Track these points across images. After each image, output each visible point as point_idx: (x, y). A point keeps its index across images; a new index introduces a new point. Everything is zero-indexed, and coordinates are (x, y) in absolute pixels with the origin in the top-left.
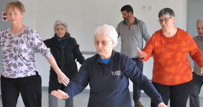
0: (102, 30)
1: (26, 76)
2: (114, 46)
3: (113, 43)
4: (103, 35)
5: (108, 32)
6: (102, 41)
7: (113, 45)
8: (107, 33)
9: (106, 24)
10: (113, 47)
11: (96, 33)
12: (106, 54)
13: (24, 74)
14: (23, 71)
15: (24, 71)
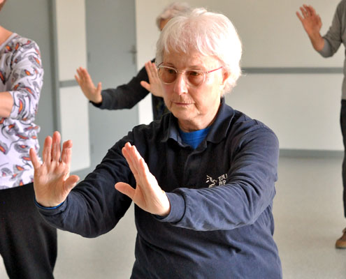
0: (189, 31)
1: (17, 185)
2: (228, 87)
3: (226, 75)
4: (192, 48)
5: (210, 37)
6: (187, 69)
7: (226, 81)
8: (208, 40)
9: (200, 6)
10: (224, 88)
11: (169, 38)
12: (201, 115)
13: (13, 177)
14: (11, 168)
15: (12, 170)
